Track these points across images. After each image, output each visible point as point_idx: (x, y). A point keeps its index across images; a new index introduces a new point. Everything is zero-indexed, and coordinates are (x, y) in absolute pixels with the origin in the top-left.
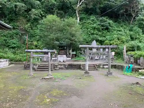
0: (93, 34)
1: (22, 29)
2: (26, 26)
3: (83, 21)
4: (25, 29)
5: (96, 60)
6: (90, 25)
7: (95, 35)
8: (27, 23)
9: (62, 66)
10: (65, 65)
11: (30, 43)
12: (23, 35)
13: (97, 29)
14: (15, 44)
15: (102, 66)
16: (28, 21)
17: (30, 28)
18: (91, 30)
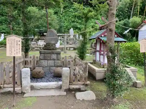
0: (73, 22)
1: (10, 15)
2: (14, 13)
3: (66, 9)
4: (13, 15)
5: (70, 44)
6: (72, 14)
7: (75, 23)
8: (15, 10)
9: (38, 48)
10: (41, 48)
11: (18, 29)
12: (12, 22)
13: (77, 17)
14: (4, 30)
15: (68, 49)
16: (16, 8)
17: (17, 15)
18: (72, 18)
